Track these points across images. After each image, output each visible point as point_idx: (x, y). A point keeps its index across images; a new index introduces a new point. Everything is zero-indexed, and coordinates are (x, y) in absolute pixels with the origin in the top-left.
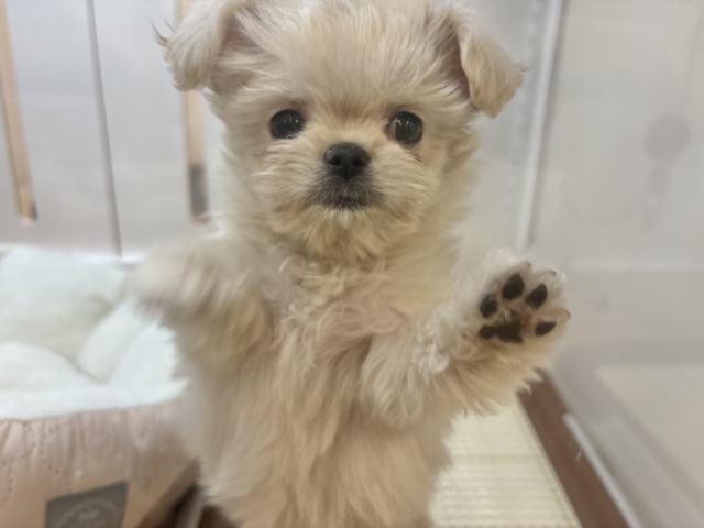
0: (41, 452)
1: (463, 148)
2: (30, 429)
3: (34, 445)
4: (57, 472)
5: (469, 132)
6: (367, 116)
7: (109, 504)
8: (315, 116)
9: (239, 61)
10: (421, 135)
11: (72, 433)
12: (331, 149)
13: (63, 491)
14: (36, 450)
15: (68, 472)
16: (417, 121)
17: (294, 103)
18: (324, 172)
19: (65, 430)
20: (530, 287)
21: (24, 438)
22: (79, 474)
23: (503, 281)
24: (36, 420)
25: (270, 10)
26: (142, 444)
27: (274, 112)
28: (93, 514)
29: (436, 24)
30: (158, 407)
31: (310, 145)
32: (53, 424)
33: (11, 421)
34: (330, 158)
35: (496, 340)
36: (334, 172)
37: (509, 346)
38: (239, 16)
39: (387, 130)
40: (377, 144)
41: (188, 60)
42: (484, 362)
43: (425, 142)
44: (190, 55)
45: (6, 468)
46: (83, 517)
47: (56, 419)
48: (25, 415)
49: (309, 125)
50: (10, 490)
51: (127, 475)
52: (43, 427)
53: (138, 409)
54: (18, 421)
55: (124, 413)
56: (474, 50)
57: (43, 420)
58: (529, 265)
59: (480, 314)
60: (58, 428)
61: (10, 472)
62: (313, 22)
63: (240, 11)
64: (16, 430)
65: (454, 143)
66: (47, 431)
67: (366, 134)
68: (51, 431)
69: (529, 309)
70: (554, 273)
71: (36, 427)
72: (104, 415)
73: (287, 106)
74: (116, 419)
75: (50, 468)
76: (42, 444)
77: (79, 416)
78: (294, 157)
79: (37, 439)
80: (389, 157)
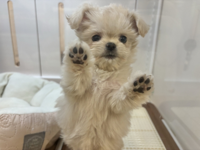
0: (24, 123)
1: (135, 44)
2: (21, 117)
3: (22, 121)
4: (27, 128)
5: (136, 40)
6: (115, 36)
7: (40, 137)
8: (103, 36)
9: (86, 23)
10: (126, 41)
11: (32, 118)
12: (108, 44)
13: (29, 133)
14: (22, 122)
15: (30, 128)
16: (125, 38)
17: (98, 33)
18: (106, 49)
19: (30, 117)
20: (145, 79)
21: (19, 119)
22: (33, 129)
23: (139, 78)
24: (23, 114)
25: (93, 12)
26: (49, 122)
27: (94, 35)
28: (36, 140)
29: (130, 16)
30: (53, 113)
31: (103, 43)
32: (27, 116)
33: (16, 114)
34: (107, 46)
35: (137, 92)
36: (108, 49)
37: (141, 94)
38: (86, 13)
39: (119, 40)
40: (118, 43)
41: (74, 22)
42: (135, 97)
43: (127, 42)
44: (75, 21)
45: (15, 126)
46: (34, 140)
47: (27, 114)
48: (19, 113)
49: (102, 38)
50: (15, 132)
51: (45, 130)
52: (24, 116)
53: (48, 113)
54: (18, 115)
55: (45, 114)
56: (139, 23)
57: (24, 115)
58: (145, 75)
59: (134, 86)
60: (28, 117)
61: (15, 127)
62: (104, 15)
63: (86, 11)
64: (17, 117)
65: (133, 43)
66: (25, 117)
67: (115, 41)
68: (26, 117)
69: (145, 84)
70: (151, 76)
71: (22, 116)
72: (40, 114)
73: (97, 34)
74: (42, 115)
75: (26, 127)
76: (24, 121)
77: (33, 114)
78: (99, 45)
79: (22, 119)
80: (120, 45)
